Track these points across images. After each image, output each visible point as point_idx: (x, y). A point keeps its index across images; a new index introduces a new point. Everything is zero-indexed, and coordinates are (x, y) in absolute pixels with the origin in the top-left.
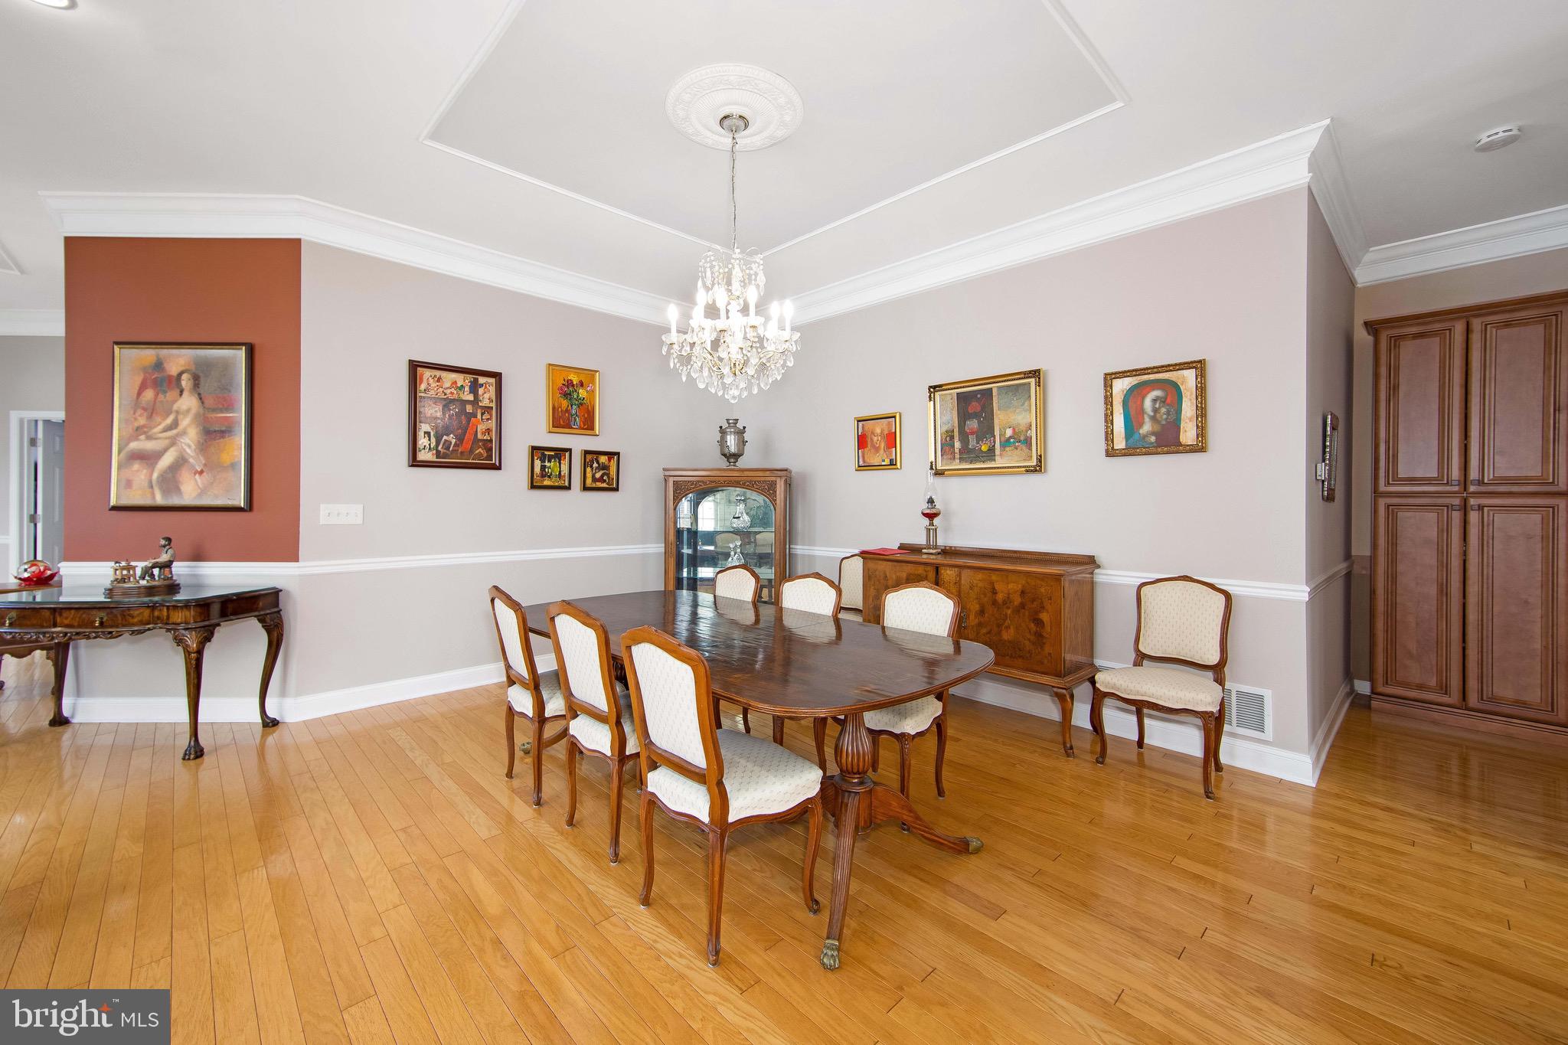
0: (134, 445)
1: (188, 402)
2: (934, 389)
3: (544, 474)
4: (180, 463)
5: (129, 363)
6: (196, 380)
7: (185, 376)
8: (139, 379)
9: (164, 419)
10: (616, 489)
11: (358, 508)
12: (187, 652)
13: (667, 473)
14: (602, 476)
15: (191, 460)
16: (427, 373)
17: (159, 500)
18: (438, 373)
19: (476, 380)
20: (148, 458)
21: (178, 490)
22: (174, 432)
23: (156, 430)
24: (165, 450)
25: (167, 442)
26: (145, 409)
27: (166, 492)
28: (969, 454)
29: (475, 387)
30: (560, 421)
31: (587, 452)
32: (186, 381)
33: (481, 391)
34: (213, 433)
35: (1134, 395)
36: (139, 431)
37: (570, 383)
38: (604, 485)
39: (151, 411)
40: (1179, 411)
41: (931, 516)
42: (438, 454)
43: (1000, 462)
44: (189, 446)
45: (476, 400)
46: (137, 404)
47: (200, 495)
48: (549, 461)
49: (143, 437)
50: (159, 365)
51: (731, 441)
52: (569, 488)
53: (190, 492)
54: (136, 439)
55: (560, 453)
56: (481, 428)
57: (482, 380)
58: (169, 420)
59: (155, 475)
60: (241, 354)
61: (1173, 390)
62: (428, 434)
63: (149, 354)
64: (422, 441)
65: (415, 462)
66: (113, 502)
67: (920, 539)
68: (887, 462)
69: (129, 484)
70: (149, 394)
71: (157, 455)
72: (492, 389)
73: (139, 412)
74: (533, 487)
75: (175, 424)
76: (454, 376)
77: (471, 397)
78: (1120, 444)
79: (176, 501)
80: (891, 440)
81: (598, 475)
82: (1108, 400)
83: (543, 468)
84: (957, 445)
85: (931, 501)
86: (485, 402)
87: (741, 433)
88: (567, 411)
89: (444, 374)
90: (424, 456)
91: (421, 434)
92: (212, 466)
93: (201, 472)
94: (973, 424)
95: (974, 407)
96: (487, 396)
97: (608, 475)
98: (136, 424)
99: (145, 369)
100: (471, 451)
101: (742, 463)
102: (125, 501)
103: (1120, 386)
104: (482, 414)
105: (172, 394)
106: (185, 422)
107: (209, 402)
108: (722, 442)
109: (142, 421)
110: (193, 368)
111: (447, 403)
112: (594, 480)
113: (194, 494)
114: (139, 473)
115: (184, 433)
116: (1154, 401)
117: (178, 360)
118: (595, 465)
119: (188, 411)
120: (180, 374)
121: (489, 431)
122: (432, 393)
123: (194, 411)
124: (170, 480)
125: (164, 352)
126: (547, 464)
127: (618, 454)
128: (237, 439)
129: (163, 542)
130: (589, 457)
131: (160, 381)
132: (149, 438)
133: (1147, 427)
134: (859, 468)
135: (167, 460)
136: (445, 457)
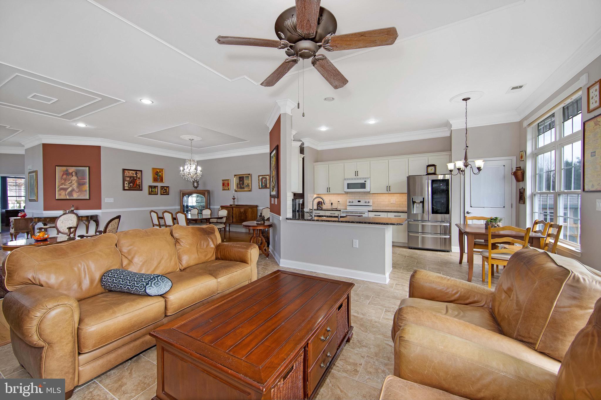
0: (61, 187)
1: (74, 178)
2: (235, 175)
3: (152, 191)
4: (73, 190)
5: (59, 170)
6: (76, 174)
7: (73, 173)
8: (62, 173)
9: (69, 181)
10: (169, 194)
11: (113, 199)
12: (86, 225)
13: (181, 191)
14: (165, 192)
15: (75, 190)
16: (126, 171)
17: (68, 198)
18: (128, 171)
19: (137, 172)
20: (65, 189)
21: (72, 196)
22: (71, 184)
23: (67, 184)
24: (69, 188)
25: (70, 186)
26: (64, 179)
27: (69, 197)
28: (241, 188)
29: (136, 174)
30: (155, 180)
31: (162, 187)
32: (73, 174)
33: (138, 174)
35: (262, 179)
36: (62, 184)
37: (157, 172)
38: (166, 194)
40: (267, 182)
41: (234, 199)
42: (129, 188)
43: (245, 189)
44: (75, 187)
45: (136, 177)
46: (62, 178)
47: (78, 197)
48: (153, 189)
49: (63, 185)
50: (67, 170)
51: (196, 184)
52: (157, 194)
53: (75, 196)
54: (62, 185)
55: (155, 187)
56: (138, 182)
57: (138, 172)
58: (70, 182)
59: (67, 193)
60: (88, 168)
61: (266, 178)
62: (127, 184)
63: (64, 168)
64: (126, 185)
65: (124, 189)
66: (57, 198)
67: (232, 203)
68: (228, 189)
69: (60, 195)
70: (65, 176)
71: (67, 189)
72: (140, 174)
73: (62, 180)
74: (150, 194)
75: (71, 182)
76: (132, 171)
77: (136, 176)
78: (260, 187)
79: (72, 198)
80: (228, 184)
81: (164, 191)
82: (259, 179)
83: (152, 190)
84: (239, 186)
85: (234, 196)
86: (139, 177)
87: (198, 182)
88: (157, 178)
89: (130, 171)
90: (126, 188)
91: (125, 184)
92: (80, 191)
93: (78, 192)
94: (241, 182)
95: (241, 179)
96: (139, 175)
97: (167, 192)
98: (62, 182)
99: (63, 171)
100: (136, 187)
101: (198, 189)
102: (59, 198)
103: (260, 177)
104: (138, 179)
105: (70, 176)
106: (74, 182)
107: (80, 178)
108: (193, 184)
109: (63, 182)
110: (75, 171)
111: (130, 177)
112: (163, 192)
113: (76, 197)
114: (63, 193)
115: (74, 184)
116: (264, 180)
117: (71, 170)
118: (163, 189)
119: (74, 180)
120: (72, 172)
121: (140, 183)
122: (127, 175)
123: (76, 180)
124: (70, 193)
125: (68, 168)
126: (152, 189)
127: (169, 187)
128: (87, 185)
129: (72, 206)
130: (162, 188)
131: (67, 173)
132: (65, 185)
133: (263, 184)
134: (223, 190)
135: (70, 190)
136: (130, 188)
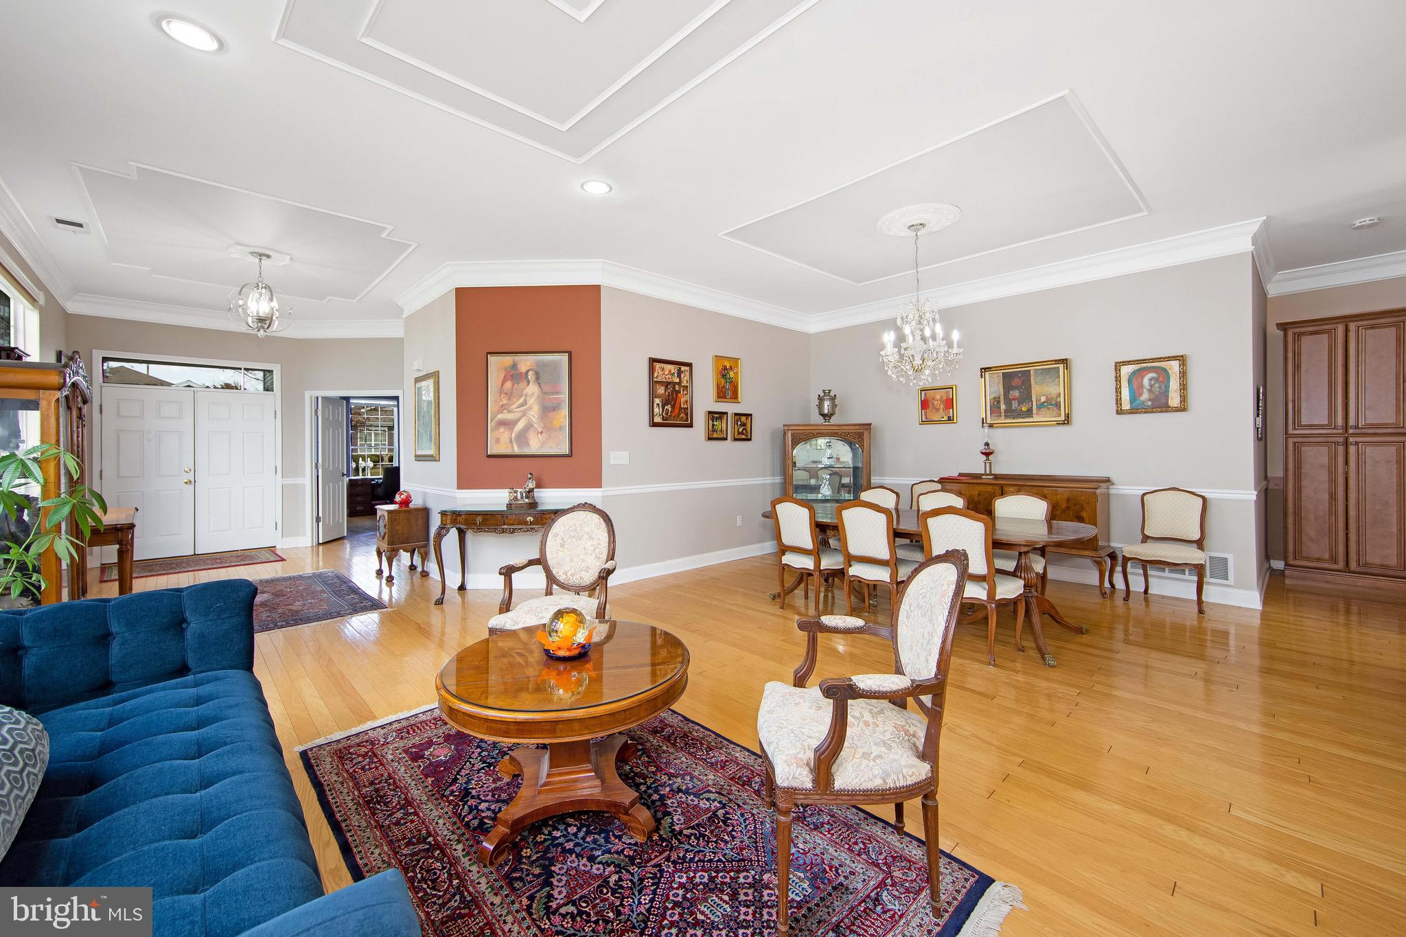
0: (500, 416)
1: (532, 389)
2: (984, 370)
3: (714, 430)
4: (529, 426)
5: (497, 365)
6: (537, 375)
7: (530, 373)
8: (502, 376)
9: (518, 400)
10: (750, 440)
11: (626, 454)
13: (786, 428)
14: (743, 431)
15: (535, 425)
16: (658, 365)
17: (516, 450)
18: (662, 365)
19: (680, 368)
20: (509, 424)
21: (527, 444)
22: (525, 407)
23: (513, 407)
24: (519, 420)
25: (520, 414)
26: (506, 394)
27: (519, 446)
28: (1010, 413)
29: (680, 373)
30: (721, 395)
31: (736, 414)
32: (531, 376)
33: (682, 375)
34: (548, 410)
35: (1136, 376)
36: (503, 408)
37: (725, 368)
38: (744, 437)
39: (510, 395)
40: (1167, 387)
41: (987, 454)
42: (663, 419)
43: (1035, 418)
44: (534, 416)
45: (679, 383)
46: (501, 391)
47: (541, 446)
48: (716, 421)
49: (505, 411)
50: (514, 366)
51: (827, 406)
52: (726, 439)
53: (535, 445)
54: (502, 412)
55: (722, 415)
56: (683, 400)
57: (683, 368)
58: (521, 400)
59: (513, 435)
60: (565, 357)
61: (1164, 374)
62: (658, 404)
63: (507, 360)
64: (656, 410)
65: (653, 424)
66: (489, 453)
67: (979, 469)
68: (946, 418)
69: (498, 441)
70: (508, 384)
71: (515, 422)
72: (688, 374)
73: (503, 395)
74: (710, 439)
75: (525, 403)
76: (670, 366)
77: (677, 380)
78: (1126, 406)
79: (526, 451)
80: (949, 403)
81: (740, 430)
82: (1118, 379)
83: (713, 425)
84: (1003, 407)
85: (987, 444)
86: (684, 383)
87: (833, 399)
88: (724, 387)
89: (665, 366)
90: (658, 419)
91: (655, 405)
93: (542, 433)
94: (1016, 393)
95: (1016, 382)
96: (685, 379)
97: (745, 429)
98: (501, 403)
99: (506, 369)
100: (679, 415)
101: (833, 420)
102: (497, 452)
103: (1126, 371)
104: (684, 390)
105: (524, 384)
106: (531, 401)
107: (545, 389)
108: (820, 406)
109: (505, 401)
110: (535, 367)
111: (667, 384)
112: (739, 433)
113: (537, 447)
114: (504, 434)
115: (530, 408)
116: (1151, 380)
117: (526, 363)
118: (739, 423)
119: (533, 394)
120: (527, 372)
121: (686, 401)
122: (659, 379)
123: (536, 395)
124: (522, 438)
125: (518, 358)
126: (715, 423)
127: (751, 415)
128: (563, 411)
129: (529, 476)
130: (736, 417)
131: (514, 375)
132: (509, 412)
133: (1145, 396)
134: (923, 422)
135: (520, 425)
136: (667, 419)
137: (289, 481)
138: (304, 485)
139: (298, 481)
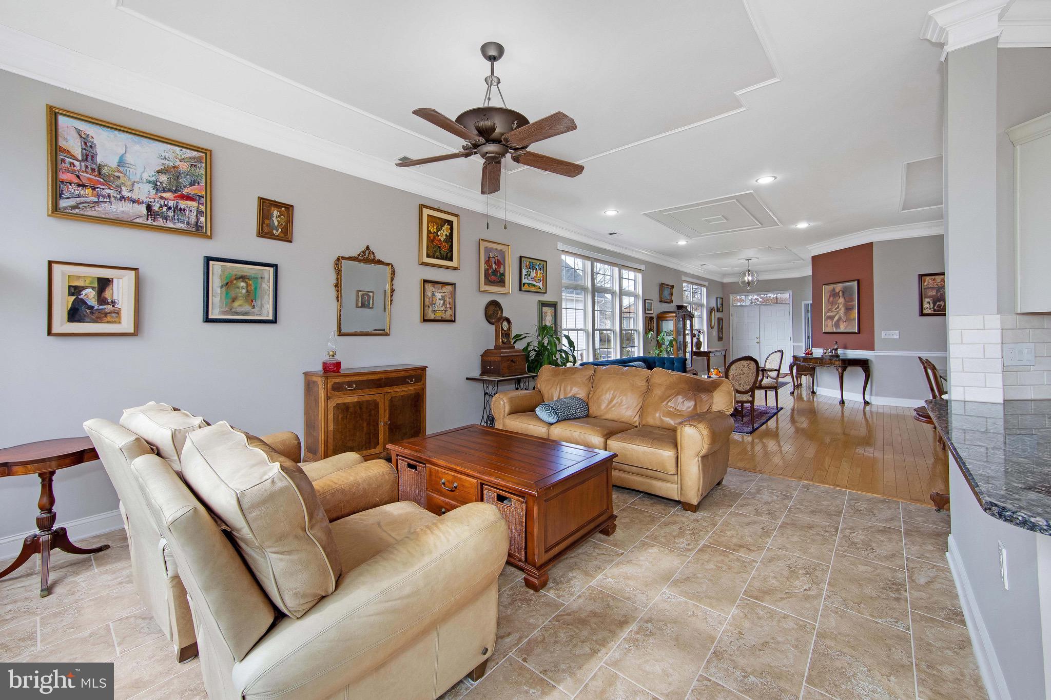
0: (828, 314)
1: (841, 300)
4: (840, 319)
5: (826, 290)
6: (843, 293)
7: (840, 292)
9: (835, 306)
11: (897, 332)
12: (839, 373)
15: (843, 318)
16: (928, 278)
17: (835, 330)
20: (832, 318)
21: (840, 328)
22: (838, 309)
23: (834, 309)
24: (836, 315)
25: (836, 313)
27: (836, 328)
32: (841, 294)
34: (848, 309)
36: (830, 310)
39: (832, 304)
42: (935, 310)
44: (842, 314)
47: (845, 328)
50: (834, 290)
53: (842, 328)
54: (829, 312)
59: (833, 323)
60: (856, 283)
63: (831, 287)
65: (922, 314)
69: (827, 326)
70: (831, 299)
71: (834, 317)
75: (838, 307)
79: (839, 331)
89: (936, 277)
92: (849, 320)
93: (845, 322)
102: (826, 331)
105: (837, 298)
106: (841, 306)
107: (847, 300)
109: (830, 307)
110: (843, 289)
111: (938, 289)
114: (830, 323)
115: (841, 309)
117: (839, 287)
119: (841, 303)
123: (843, 303)
124: (837, 325)
125: (835, 286)
128: (855, 311)
129: (835, 343)
132: (832, 312)
135: (836, 318)
136: (938, 311)
137: (795, 344)
138: (802, 346)
139: (800, 344)
